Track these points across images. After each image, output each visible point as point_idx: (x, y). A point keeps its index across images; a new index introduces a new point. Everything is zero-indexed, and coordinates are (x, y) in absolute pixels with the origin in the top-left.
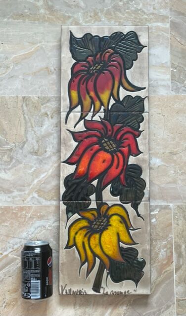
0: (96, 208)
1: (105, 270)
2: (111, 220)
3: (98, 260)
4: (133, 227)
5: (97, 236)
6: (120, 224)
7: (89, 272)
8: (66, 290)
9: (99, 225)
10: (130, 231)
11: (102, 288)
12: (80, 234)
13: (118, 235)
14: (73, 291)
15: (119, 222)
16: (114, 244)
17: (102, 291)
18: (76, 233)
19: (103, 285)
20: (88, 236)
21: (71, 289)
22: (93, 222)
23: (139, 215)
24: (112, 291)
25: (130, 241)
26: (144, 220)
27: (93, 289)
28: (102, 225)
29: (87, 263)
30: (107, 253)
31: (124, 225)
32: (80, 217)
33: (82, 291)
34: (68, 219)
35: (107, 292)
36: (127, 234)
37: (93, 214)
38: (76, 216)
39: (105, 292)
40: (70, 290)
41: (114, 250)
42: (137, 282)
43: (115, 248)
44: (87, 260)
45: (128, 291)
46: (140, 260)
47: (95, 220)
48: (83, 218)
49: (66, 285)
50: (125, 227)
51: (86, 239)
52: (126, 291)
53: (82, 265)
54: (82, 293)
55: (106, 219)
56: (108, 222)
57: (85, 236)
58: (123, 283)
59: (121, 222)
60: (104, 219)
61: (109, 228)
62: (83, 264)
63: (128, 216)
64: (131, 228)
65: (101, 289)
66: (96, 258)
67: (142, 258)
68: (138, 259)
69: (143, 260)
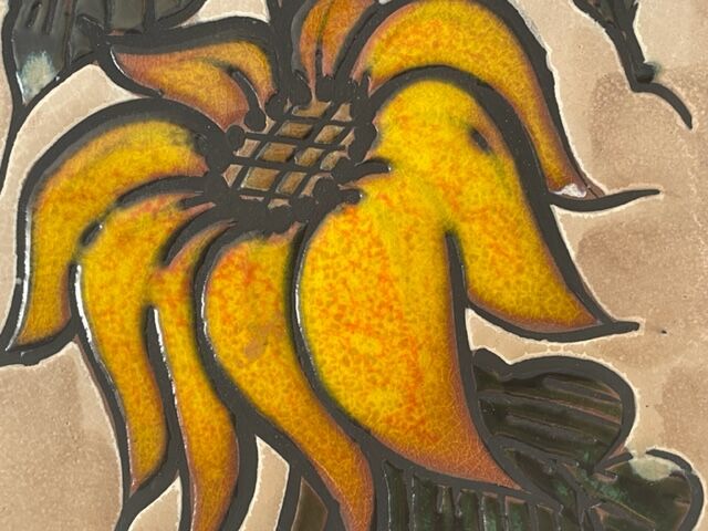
0: (264, 16)
2: (386, 118)
3: (271, 467)
4: (582, 180)
5: (269, 255)
6: (469, 158)
9: (288, 165)
10: (558, 212)
12: (125, 240)
13: (451, 247)
15: (462, 142)
16: (417, 330)
18: (88, 235)
20: (189, 253)
22: (237, 138)
23: (642, 77)
25: (558, 304)
26: (687, 118)
28: (313, 168)
29: (177, 485)
30: (351, 402)
31: (509, 165)
32: (124, 95)
34: (20, 112)
36: (530, 240)
37: (232, 71)
38: (91, 88)
41: (418, 377)
43: (424, 358)
46: (652, 469)
47: (254, 118)
48: (152, 104)
50: (511, 177)
51: (174, 280)
53: (132, 507)
55: (342, 113)
56: (368, 134)
57: (166, 254)
59: (477, 138)
60: (326, 118)
61: (372, 188)
62: (139, 495)
63: (544, 81)
64: (572, 191)
66: (260, 449)
67: (664, 449)
68: (631, 457)
69: (674, 474)
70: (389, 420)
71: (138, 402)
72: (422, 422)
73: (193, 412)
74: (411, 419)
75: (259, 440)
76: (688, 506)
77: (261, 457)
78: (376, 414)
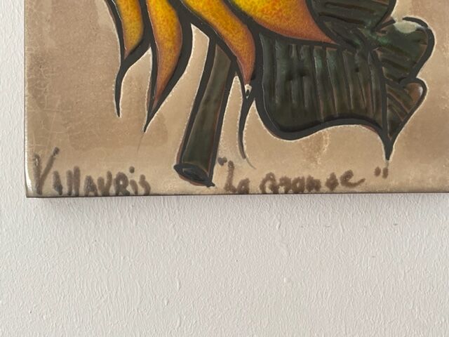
1: (236, 79)
7: (159, 92)
8: (57, 176)
11: (222, 162)
14: (89, 180)
17: (219, 175)
19: (226, 148)
21: (77, 171)
24: (270, 177)
27: (177, 168)
29: (149, 51)
33: (130, 177)
35: (245, 183)
39: (236, 184)
40: (75, 176)
42: (388, 131)
44: (148, 38)
45: (349, 175)
49: (57, 151)
52: (338, 176)
53: (126, 64)
54: (129, 188)
58: (320, 139)
65: (217, 167)
66: (193, 30)
67: (412, 16)
68: (394, 22)
69: (418, 29)
70: (263, 11)
71: (128, 9)
72: (280, 10)
73: (157, 12)
74: (275, 9)
75: (192, 26)
76: (426, 46)
77: (194, 34)
78: (256, 7)
